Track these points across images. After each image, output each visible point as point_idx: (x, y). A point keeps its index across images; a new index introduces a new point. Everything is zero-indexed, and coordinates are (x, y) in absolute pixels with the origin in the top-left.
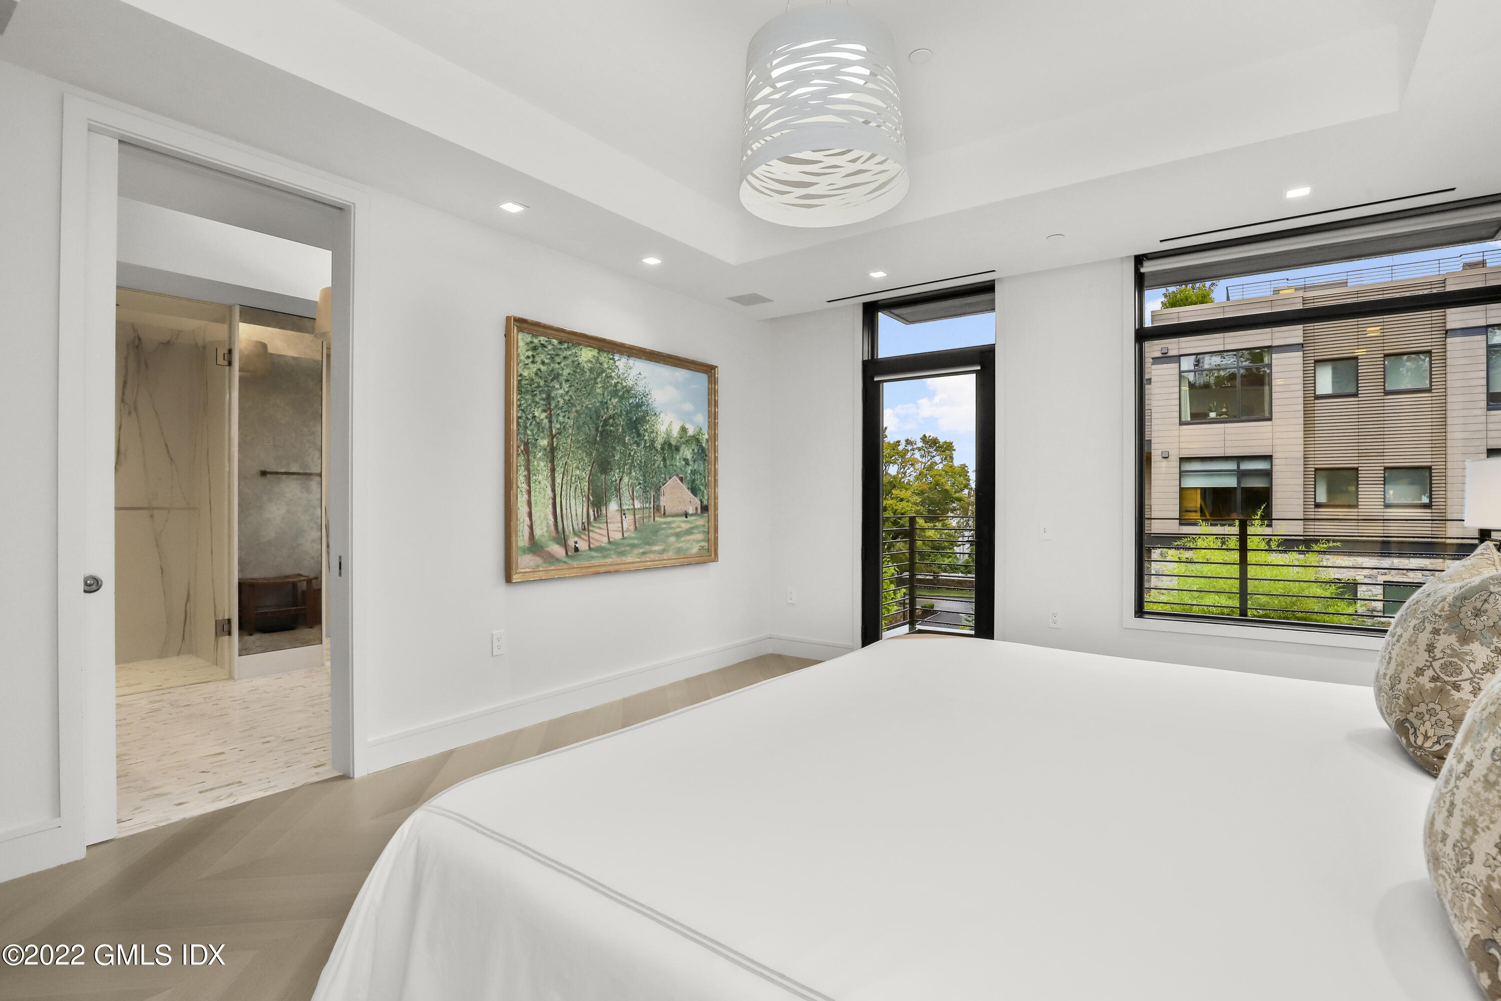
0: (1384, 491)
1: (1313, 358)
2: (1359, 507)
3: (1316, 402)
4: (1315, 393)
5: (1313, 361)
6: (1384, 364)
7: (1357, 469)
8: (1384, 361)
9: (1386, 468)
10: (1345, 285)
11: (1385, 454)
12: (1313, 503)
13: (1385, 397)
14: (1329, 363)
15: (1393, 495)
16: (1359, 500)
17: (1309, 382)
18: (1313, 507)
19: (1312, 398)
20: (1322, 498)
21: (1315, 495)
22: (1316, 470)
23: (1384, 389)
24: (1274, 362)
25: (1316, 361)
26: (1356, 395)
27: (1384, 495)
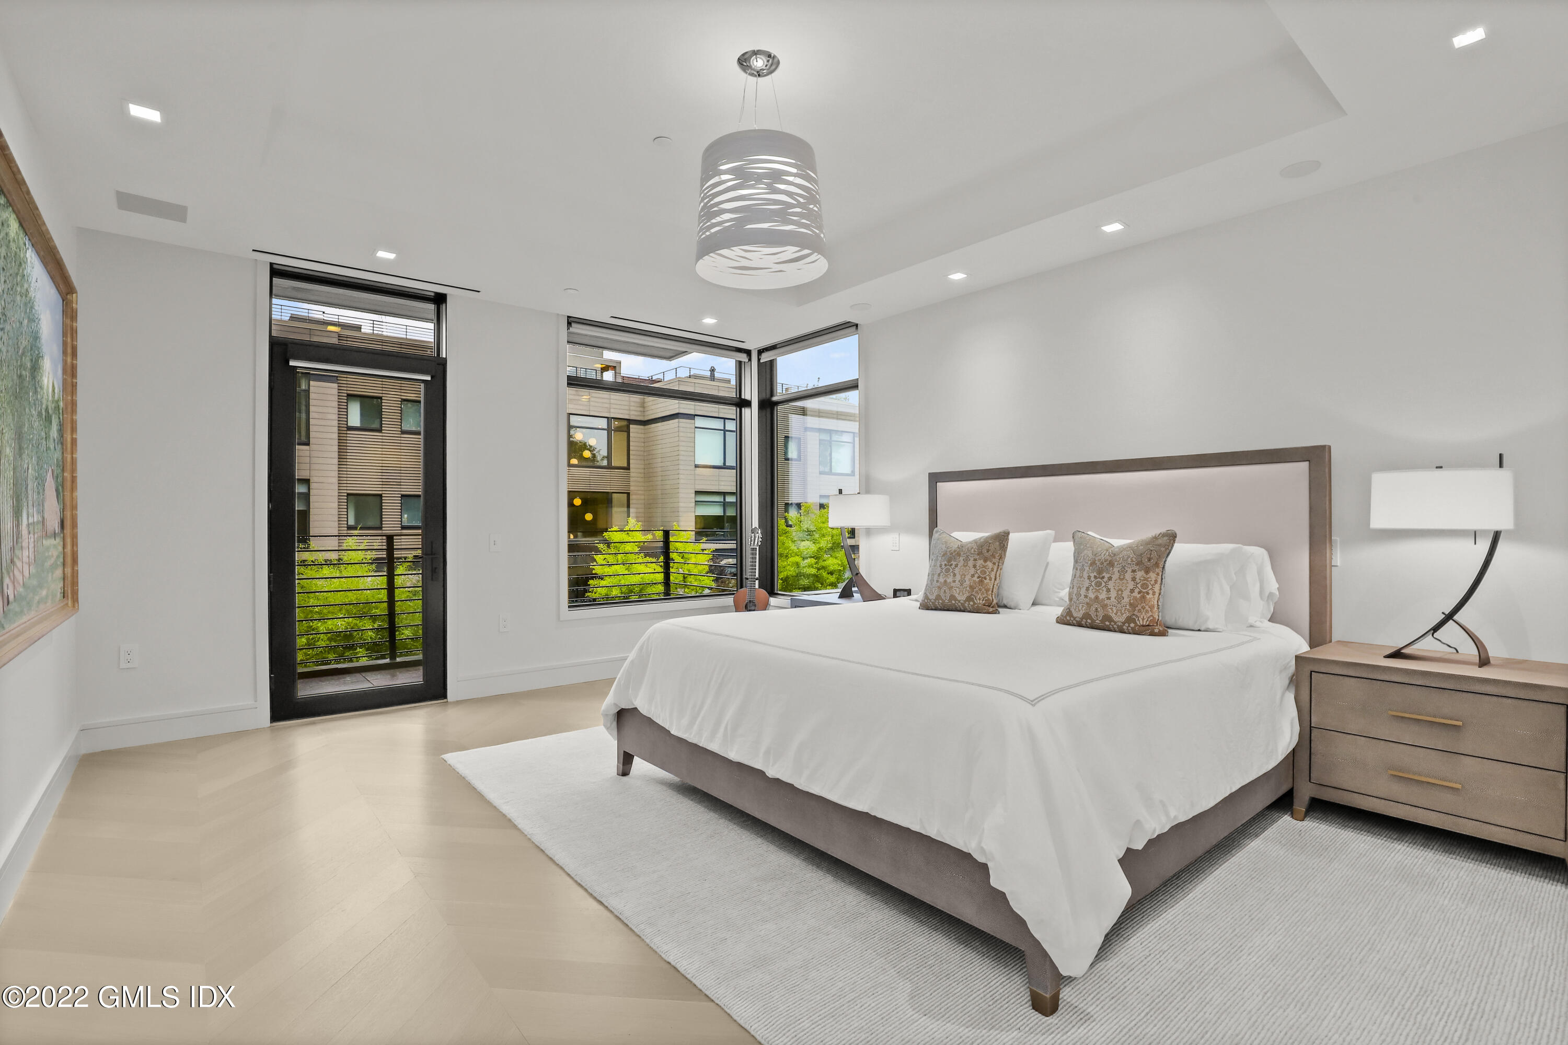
0: (401, 515)
1: (346, 392)
2: (383, 529)
3: (348, 432)
4: (347, 424)
5: (346, 395)
6: (401, 407)
7: (381, 496)
8: (401, 404)
9: (403, 496)
10: (359, 329)
11: (402, 484)
12: (346, 526)
13: (402, 436)
14: (359, 398)
15: (407, 518)
16: (383, 523)
17: (343, 412)
18: (346, 529)
19: (345, 429)
20: (352, 522)
21: (347, 518)
22: (348, 495)
23: (401, 428)
24: (311, 388)
25: (349, 395)
26: (380, 431)
27: (401, 518)
